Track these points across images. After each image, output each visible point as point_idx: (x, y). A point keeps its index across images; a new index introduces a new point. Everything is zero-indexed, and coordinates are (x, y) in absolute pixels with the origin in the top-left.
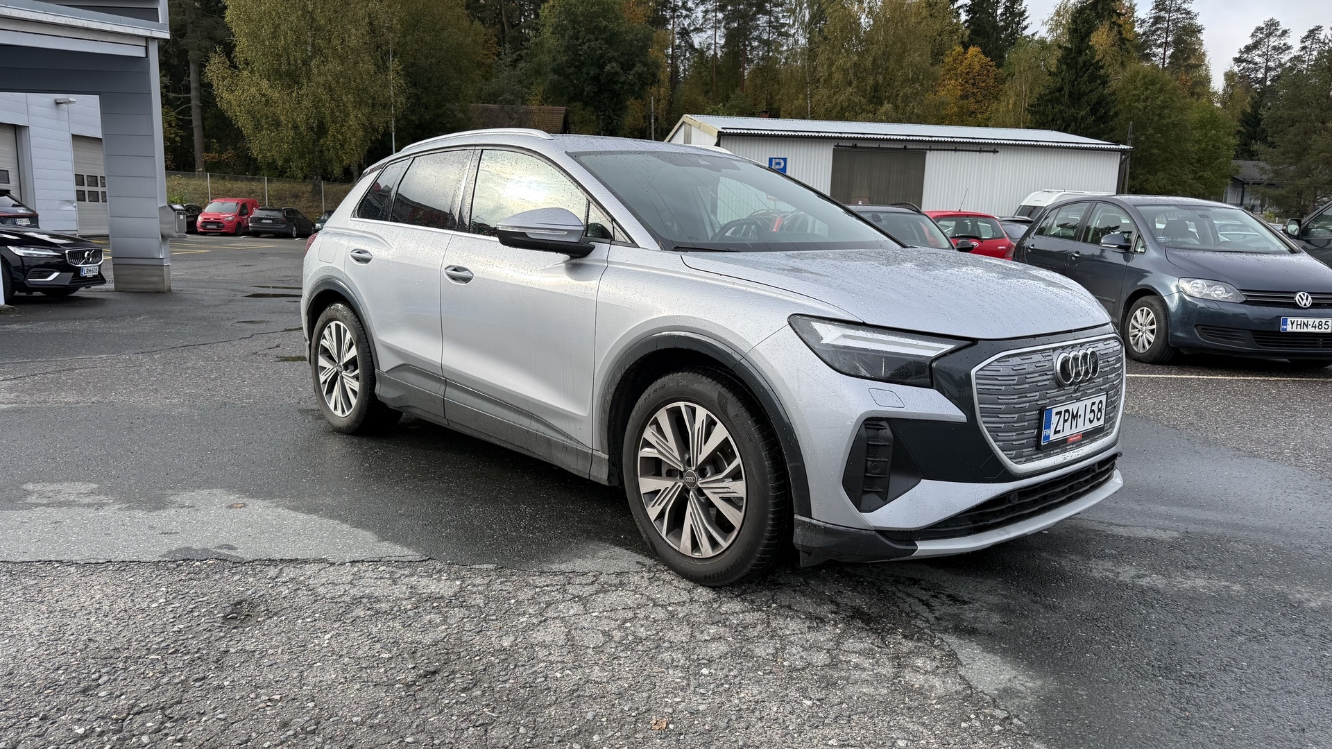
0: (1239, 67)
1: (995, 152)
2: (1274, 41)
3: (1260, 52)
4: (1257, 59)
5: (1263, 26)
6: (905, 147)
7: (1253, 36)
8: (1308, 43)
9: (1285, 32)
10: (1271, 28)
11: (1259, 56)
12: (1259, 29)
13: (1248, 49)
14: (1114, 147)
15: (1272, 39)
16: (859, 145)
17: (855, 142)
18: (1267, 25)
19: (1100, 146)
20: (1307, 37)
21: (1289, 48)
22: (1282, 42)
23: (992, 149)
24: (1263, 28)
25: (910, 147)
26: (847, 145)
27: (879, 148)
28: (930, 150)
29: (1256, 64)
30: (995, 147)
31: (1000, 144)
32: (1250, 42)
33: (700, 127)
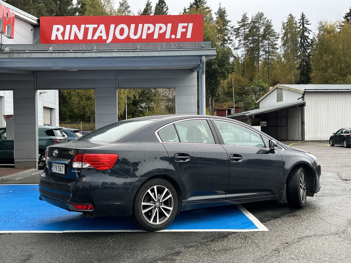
33: (289, 90)
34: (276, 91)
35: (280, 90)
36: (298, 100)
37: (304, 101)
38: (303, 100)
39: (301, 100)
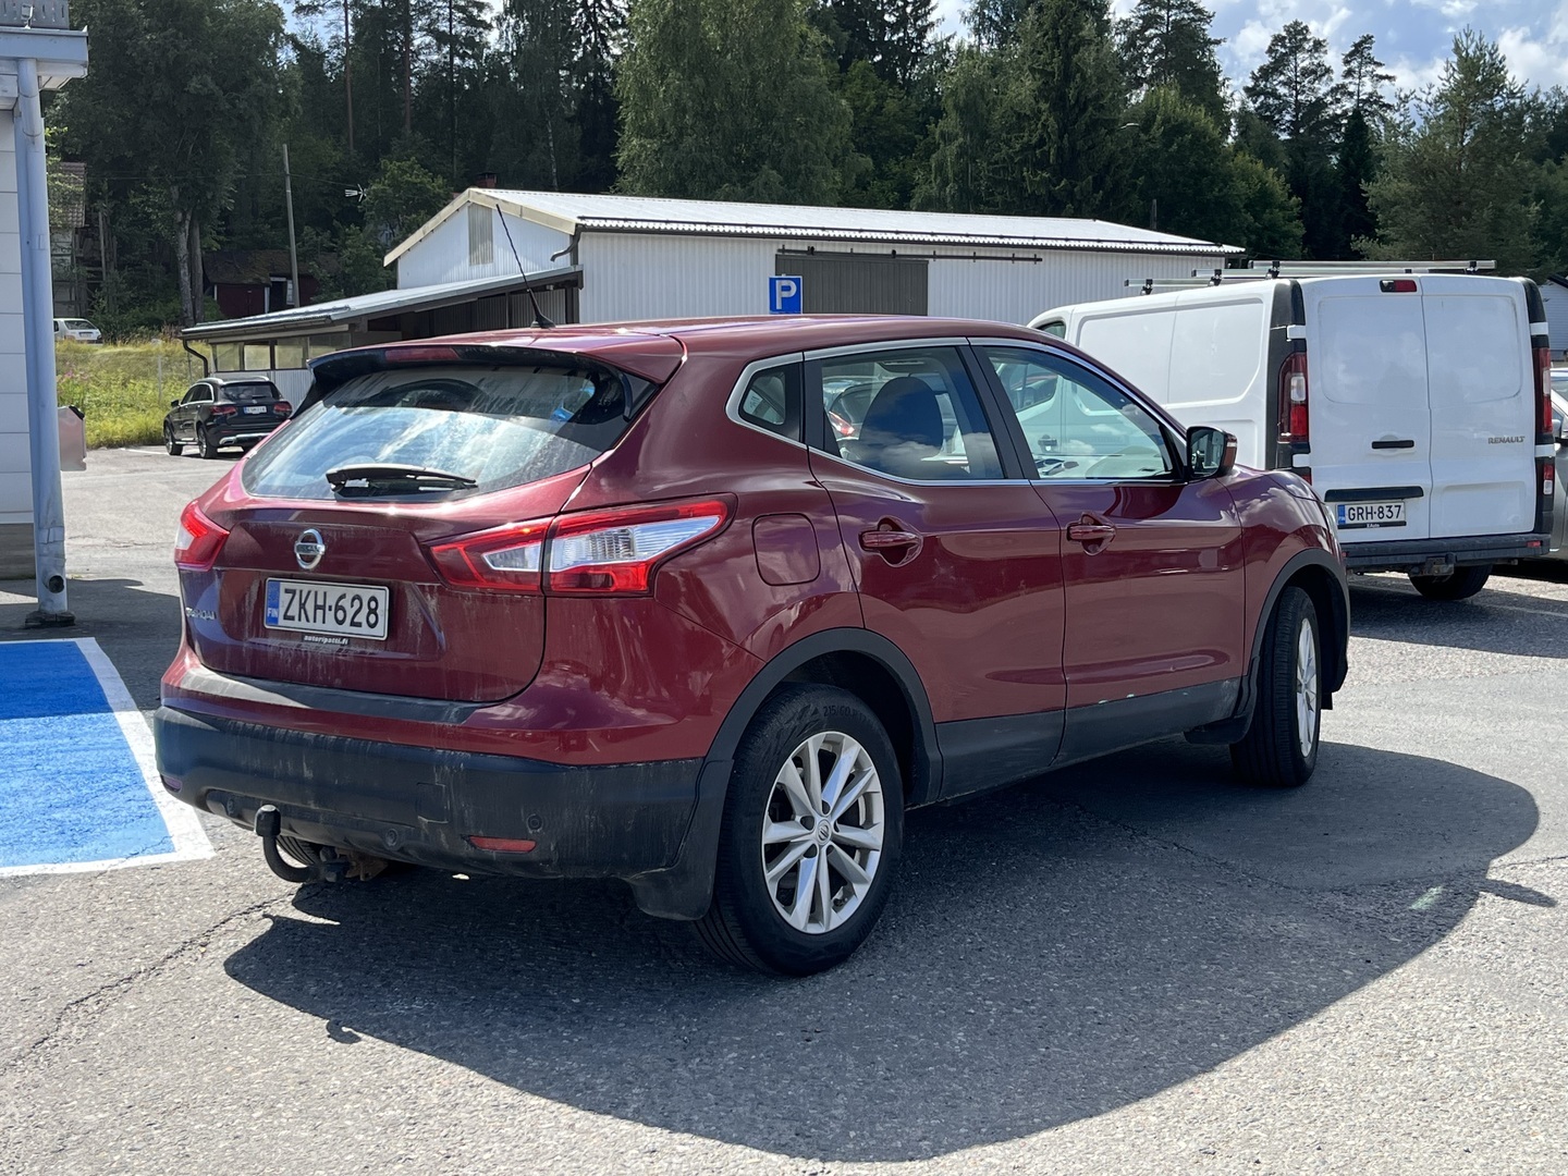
0: (1255, 102)
1: (1036, 260)
2: (1304, 60)
3: (1282, 78)
4: (1282, 90)
5: (1284, 34)
6: (894, 252)
7: (1270, 51)
8: (1354, 64)
9: (1318, 45)
10: (1293, 39)
11: (1284, 84)
12: (1278, 39)
13: (1266, 73)
14: (1215, 249)
15: (1300, 56)
16: (818, 249)
17: (812, 243)
18: (1288, 31)
19: (1192, 248)
20: (1352, 54)
21: (1328, 71)
22: (1316, 62)
23: (1032, 256)
24: (1285, 38)
25: (903, 252)
26: (800, 248)
27: (852, 254)
28: (935, 257)
29: (1278, 97)
30: (1036, 251)
31: (1046, 247)
32: (1267, 60)
33: (519, 214)
34: (465, 217)
35: (480, 214)
36: (553, 259)
37: (577, 269)
38: (575, 261)
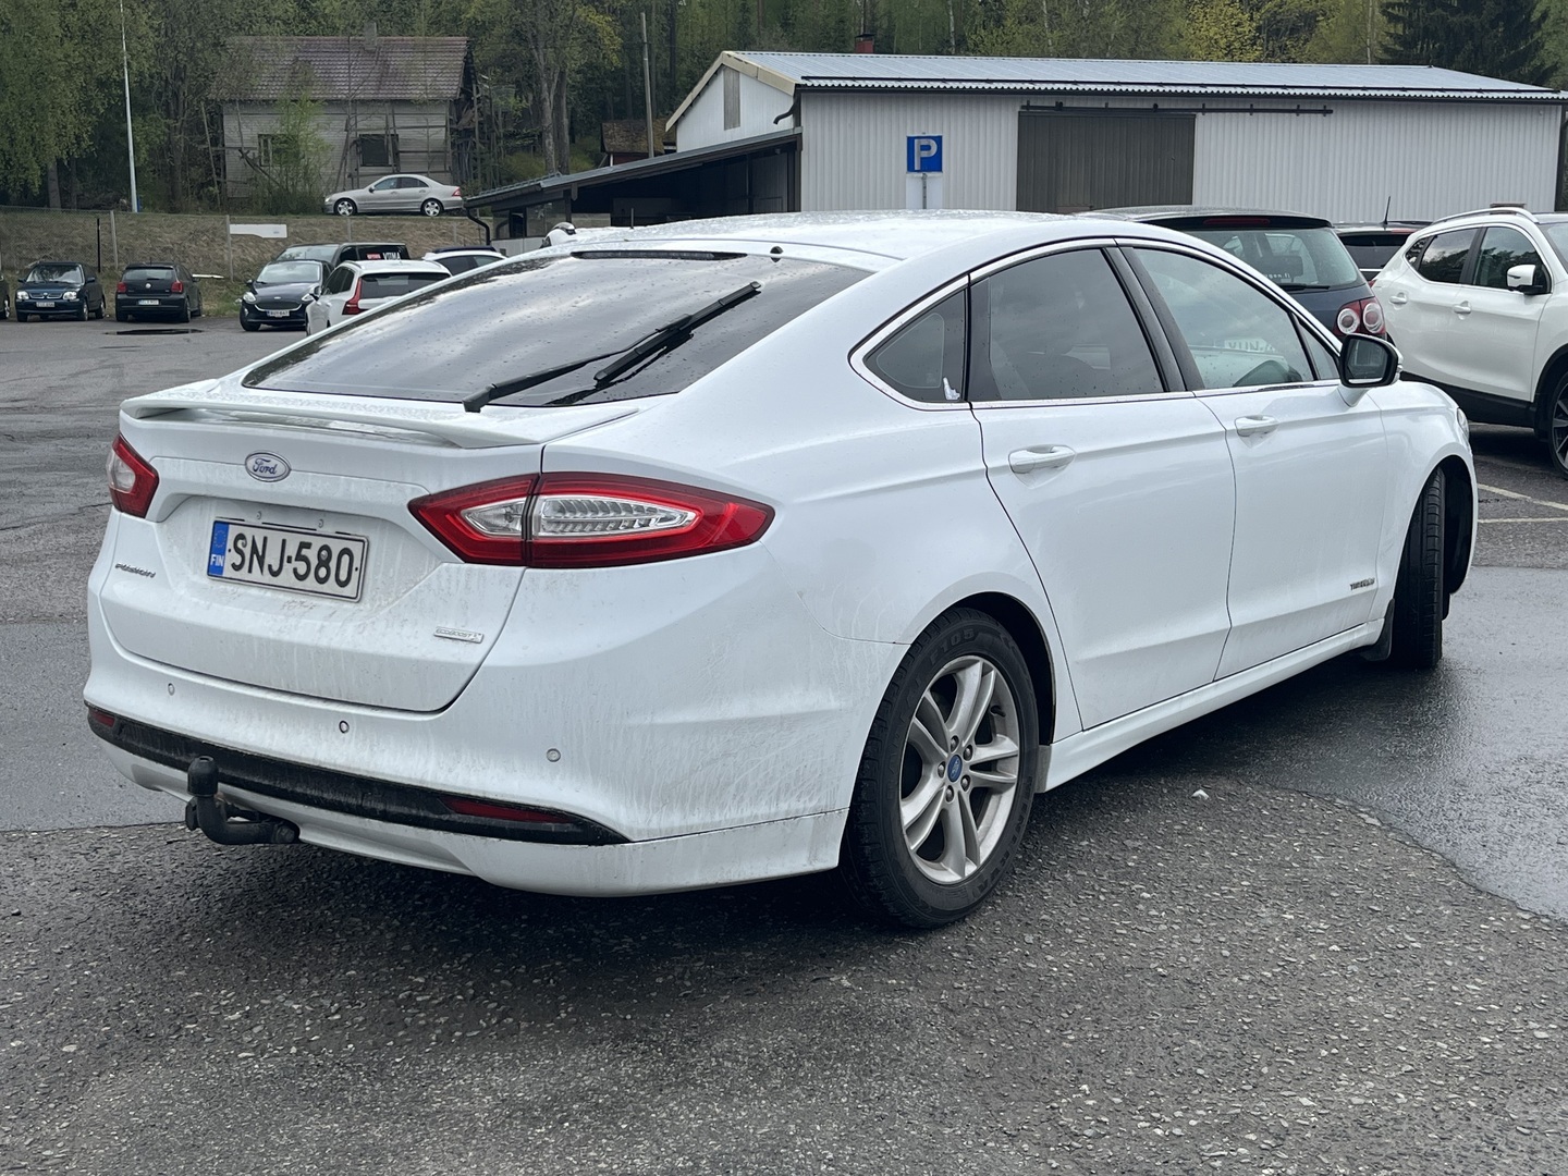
1: (1326, 112)
6: (1156, 106)
14: (1550, 95)
16: (1067, 104)
17: (1061, 99)
19: (1523, 95)
23: (1321, 108)
25: (1166, 107)
26: (1046, 104)
27: (1106, 109)
28: (1204, 110)
30: (1326, 102)
31: (1335, 97)
33: (757, 76)
34: (721, 78)
35: (732, 76)
36: (776, 122)
37: (797, 131)
38: (798, 123)
39: (787, 124)
